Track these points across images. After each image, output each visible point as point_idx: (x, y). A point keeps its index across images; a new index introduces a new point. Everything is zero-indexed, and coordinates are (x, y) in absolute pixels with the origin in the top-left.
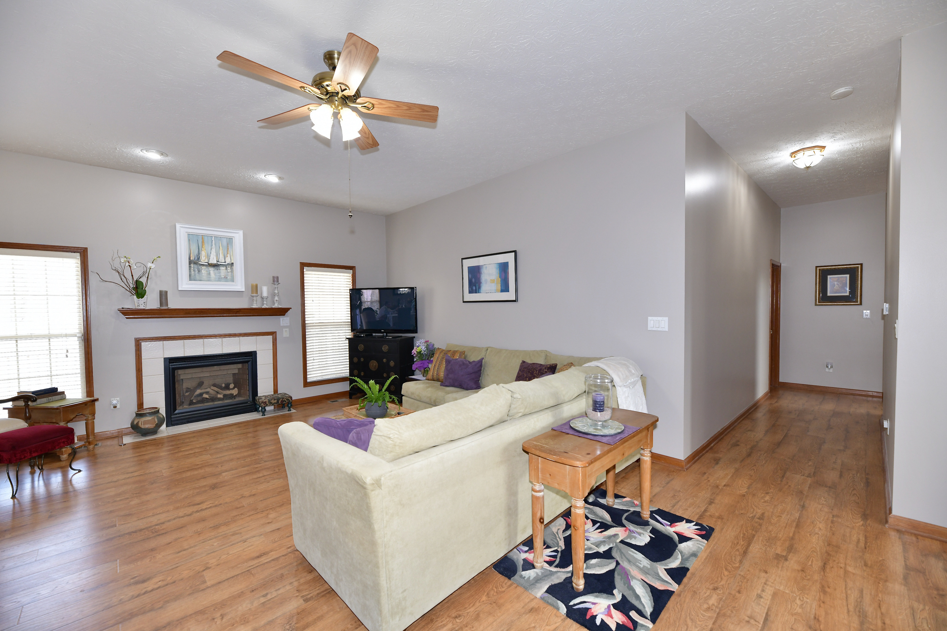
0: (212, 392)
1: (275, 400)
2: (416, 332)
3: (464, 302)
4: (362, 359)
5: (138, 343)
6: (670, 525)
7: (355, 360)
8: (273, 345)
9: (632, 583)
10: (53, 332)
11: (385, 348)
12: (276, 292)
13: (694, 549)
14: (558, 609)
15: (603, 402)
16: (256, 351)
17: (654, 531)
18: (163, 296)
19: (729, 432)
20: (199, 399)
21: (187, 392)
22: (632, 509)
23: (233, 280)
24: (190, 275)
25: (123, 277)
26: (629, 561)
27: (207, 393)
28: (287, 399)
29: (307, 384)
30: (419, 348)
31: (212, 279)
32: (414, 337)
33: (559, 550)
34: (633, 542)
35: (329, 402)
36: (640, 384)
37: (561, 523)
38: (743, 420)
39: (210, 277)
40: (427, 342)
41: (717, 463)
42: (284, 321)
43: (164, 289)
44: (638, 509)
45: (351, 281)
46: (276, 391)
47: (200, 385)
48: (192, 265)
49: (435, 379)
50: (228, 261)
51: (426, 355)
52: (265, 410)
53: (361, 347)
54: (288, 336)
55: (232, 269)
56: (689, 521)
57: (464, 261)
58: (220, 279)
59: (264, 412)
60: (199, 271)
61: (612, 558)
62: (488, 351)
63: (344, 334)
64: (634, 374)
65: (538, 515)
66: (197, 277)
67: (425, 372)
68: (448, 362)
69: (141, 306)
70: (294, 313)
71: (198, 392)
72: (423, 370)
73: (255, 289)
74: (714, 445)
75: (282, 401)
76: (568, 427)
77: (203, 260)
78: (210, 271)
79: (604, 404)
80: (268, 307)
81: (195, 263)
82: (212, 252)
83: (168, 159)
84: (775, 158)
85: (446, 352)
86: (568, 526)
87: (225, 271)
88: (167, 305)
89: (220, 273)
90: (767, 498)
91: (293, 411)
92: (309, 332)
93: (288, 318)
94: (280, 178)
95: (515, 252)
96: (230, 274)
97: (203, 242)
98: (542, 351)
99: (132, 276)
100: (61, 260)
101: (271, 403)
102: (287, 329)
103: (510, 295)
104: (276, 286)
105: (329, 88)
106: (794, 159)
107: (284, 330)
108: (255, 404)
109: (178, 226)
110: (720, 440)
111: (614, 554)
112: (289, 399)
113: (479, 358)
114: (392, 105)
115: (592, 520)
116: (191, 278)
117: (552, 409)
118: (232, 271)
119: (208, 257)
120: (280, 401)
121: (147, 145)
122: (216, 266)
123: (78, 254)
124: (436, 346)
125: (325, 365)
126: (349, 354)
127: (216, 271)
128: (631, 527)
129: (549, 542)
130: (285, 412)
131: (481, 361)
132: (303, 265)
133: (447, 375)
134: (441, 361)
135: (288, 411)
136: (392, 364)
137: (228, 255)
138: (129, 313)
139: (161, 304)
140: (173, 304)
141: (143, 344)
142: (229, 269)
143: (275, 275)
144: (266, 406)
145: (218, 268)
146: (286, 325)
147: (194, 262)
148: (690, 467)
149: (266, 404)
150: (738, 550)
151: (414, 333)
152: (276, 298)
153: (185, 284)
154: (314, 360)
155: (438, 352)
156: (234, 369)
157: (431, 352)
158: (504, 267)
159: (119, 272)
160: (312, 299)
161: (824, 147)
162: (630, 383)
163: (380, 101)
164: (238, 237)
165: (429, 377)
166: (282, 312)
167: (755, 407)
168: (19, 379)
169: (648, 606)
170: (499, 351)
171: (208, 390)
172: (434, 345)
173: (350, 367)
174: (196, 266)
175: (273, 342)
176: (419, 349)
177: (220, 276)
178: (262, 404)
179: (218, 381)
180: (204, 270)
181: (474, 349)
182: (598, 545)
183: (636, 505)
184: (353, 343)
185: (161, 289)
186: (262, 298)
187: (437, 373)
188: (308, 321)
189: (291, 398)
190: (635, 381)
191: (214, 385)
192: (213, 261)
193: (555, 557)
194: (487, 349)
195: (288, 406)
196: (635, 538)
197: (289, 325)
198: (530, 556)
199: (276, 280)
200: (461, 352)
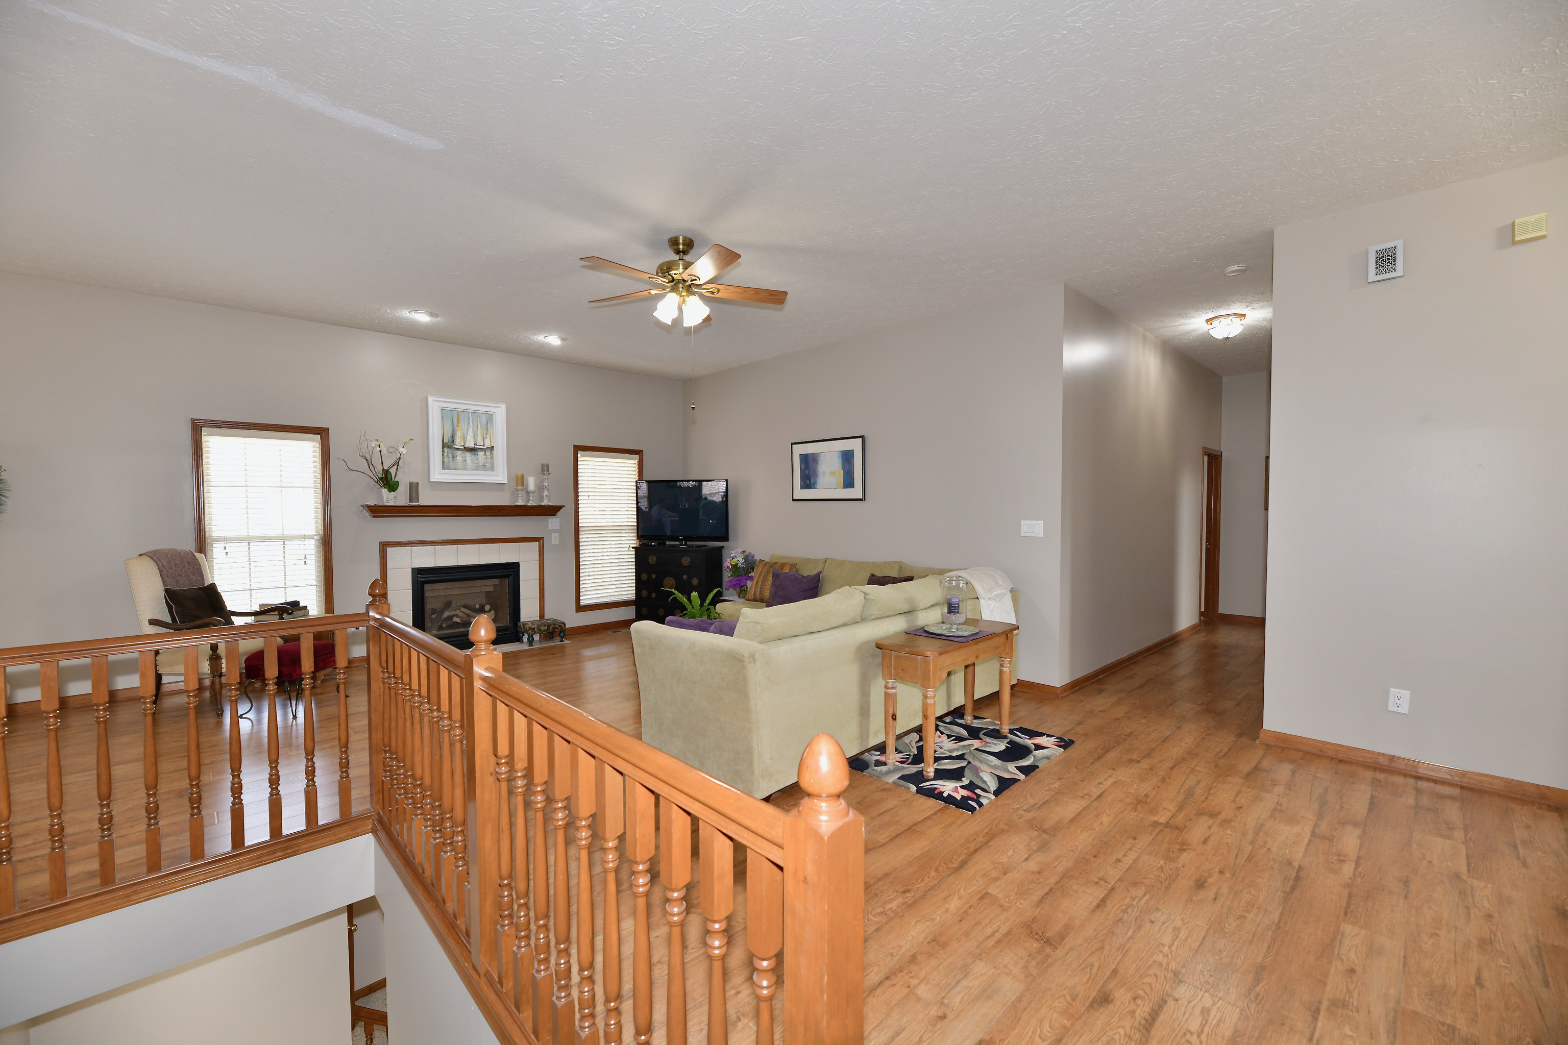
0: (461, 614)
1: (545, 626)
2: (727, 540)
3: (794, 500)
4: (654, 576)
5: (384, 546)
6: (1029, 739)
7: (644, 577)
8: (540, 554)
9: (980, 774)
10: (287, 533)
11: (686, 561)
12: (546, 484)
13: (1048, 754)
14: (909, 788)
15: (958, 604)
16: (519, 563)
17: (1011, 742)
18: (414, 488)
19: (1127, 666)
20: (449, 623)
21: (433, 614)
22: (991, 728)
23: (492, 469)
24: (443, 463)
25: (371, 466)
26: (981, 761)
27: (457, 616)
28: (560, 626)
29: (580, 608)
30: (735, 560)
31: (469, 467)
32: (723, 547)
33: (912, 754)
34: (988, 749)
35: (609, 632)
36: (1009, 596)
37: (915, 736)
38: (1152, 654)
39: (466, 465)
40: (744, 552)
41: (1100, 693)
42: (553, 523)
43: (414, 480)
44: (997, 727)
45: (636, 469)
46: (542, 616)
47: (448, 605)
48: (446, 450)
49: (758, 599)
50: (488, 444)
51: (743, 568)
52: (533, 639)
53: (652, 560)
54: (558, 543)
55: (492, 454)
56: (1049, 736)
57: (794, 445)
58: (477, 468)
59: (531, 641)
60: (453, 457)
61: (965, 759)
62: (827, 563)
63: (627, 542)
64: (1001, 586)
65: (891, 712)
66: (452, 465)
67: (742, 592)
68: (776, 576)
69: (390, 501)
70: (566, 514)
71: (447, 614)
72: (738, 590)
73: (521, 481)
74: (1103, 678)
75: (554, 628)
76: (922, 631)
77: (459, 443)
78: (466, 456)
79: (959, 607)
80: (535, 504)
81: (449, 447)
82: (469, 433)
83: (434, 320)
84: (1188, 324)
85: (771, 565)
86: (921, 739)
87: (484, 457)
88: (418, 501)
89: (477, 459)
90: (1144, 721)
91: (566, 642)
92: (583, 537)
93: (558, 520)
94: (563, 339)
95: (862, 437)
96: (489, 460)
97: (458, 420)
98: (895, 562)
99: (382, 463)
100: (299, 443)
101: (541, 630)
102: (557, 534)
103: (856, 492)
104: (545, 477)
105: (675, 276)
106: (1211, 327)
107: (553, 535)
108: (517, 632)
109: (430, 399)
110: (1113, 673)
111: (966, 757)
112: (562, 625)
113: (815, 573)
114: (740, 291)
115: (947, 735)
116: (444, 466)
117: (906, 615)
118: (492, 457)
119: (464, 438)
120: (551, 628)
121: (415, 305)
122: (473, 450)
123: (319, 436)
124: (757, 558)
125: (602, 584)
126: (635, 569)
127: (473, 457)
128: (988, 739)
129: (900, 748)
130: (556, 642)
131: (818, 576)
132: (577, 449)
133: (776, 592)
134: (766, 576)
135: (560, 641)
136: (695, 581)
137: (488, 436)
138: (378, 511)
139: (411, 500)
140: (425, 499)
141: (389, 550)
142: (488, 454)
143: (545, 463)
144: (534, 633)
145: (476, 453)
146: (555, 528)
147: (448, 445)
148: (1067, 696)
149: (534, 630)
150: (1093, 756)
151: (724, 541)
152: (546, 493)
153: (438, 475)
154: (589, 575)
155: (761, 565)
156: (488, 585)
157: (750, 564)
158: (847, 456)
159: (367, 460)
160: (587, 494)
161: (1244, 315)
162: (995, 595)
163: (727, 287)
164: (500, 412)
165: (750, 597)
166: (552, 511)
167: (1173, 641)
168: (251, 590)
169: (993, 785)
170: (841, 563)
171: (458, 612)
172: (754, 556)
173: (636, 587)
174: (450, 451)
175: (540, 551)
176: (734, 562)
177: (478, 463)
178: (530, 631)
179: (470, 602)
180: (459, 456)
181: (809, 561)
182: (950, 751)
183: (997, 725)
184: (640, 553)
185: (411, 481)
186: (528, 493)
187: (761, 591)
188: (582, 523)
189: (564, 624)
190: (1002, 593)
191: (465, 607)
192: (470, 444)
193: (908, 758)
194: (826, 561)
195: (560, 635)
196: (990, 747)
197: (559, 528)
198: (882, 758)
199: (545, 469)
200: (792, 565)
